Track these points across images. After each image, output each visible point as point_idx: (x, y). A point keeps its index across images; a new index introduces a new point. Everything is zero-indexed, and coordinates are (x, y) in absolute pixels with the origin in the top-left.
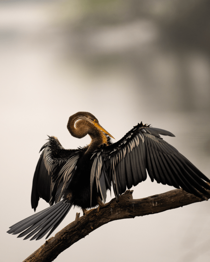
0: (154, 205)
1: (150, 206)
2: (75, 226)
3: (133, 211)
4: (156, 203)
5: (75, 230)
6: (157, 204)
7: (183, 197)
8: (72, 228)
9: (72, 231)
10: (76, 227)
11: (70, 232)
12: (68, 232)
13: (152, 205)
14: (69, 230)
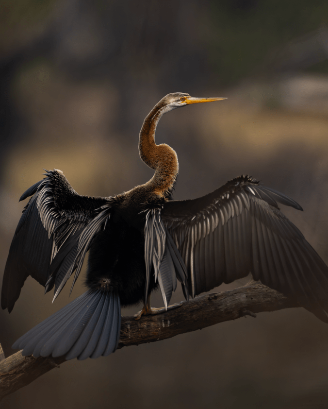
0: (165, 325)
1: (158, 328)
2: (22, 364)
3: (128, 336)
4: (169, 322)
5: (22, 370)
6: (170, 324)
7: (212, 311)
8: (16, 367)
9: (15, 373)
10: (23, 367)
11: (11, 375)
12: (8, 374)
13: (162, 325)
14: (10, 371)
